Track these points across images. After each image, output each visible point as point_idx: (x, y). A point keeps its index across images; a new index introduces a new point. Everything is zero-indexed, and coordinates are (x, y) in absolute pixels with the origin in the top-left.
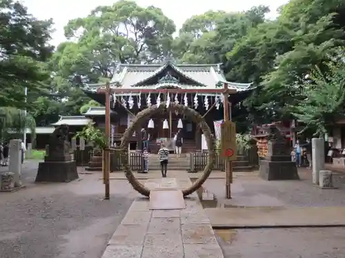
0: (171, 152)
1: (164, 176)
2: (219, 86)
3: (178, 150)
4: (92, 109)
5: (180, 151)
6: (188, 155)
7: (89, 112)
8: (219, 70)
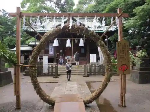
0: (73, 64)
1: (69, 80)
2: (99, 28)
3: (77, 63)
4: (32, 42)
5: (78, 64)
6: (83, 66)
7: (31, 44)
8: (98, 20)
